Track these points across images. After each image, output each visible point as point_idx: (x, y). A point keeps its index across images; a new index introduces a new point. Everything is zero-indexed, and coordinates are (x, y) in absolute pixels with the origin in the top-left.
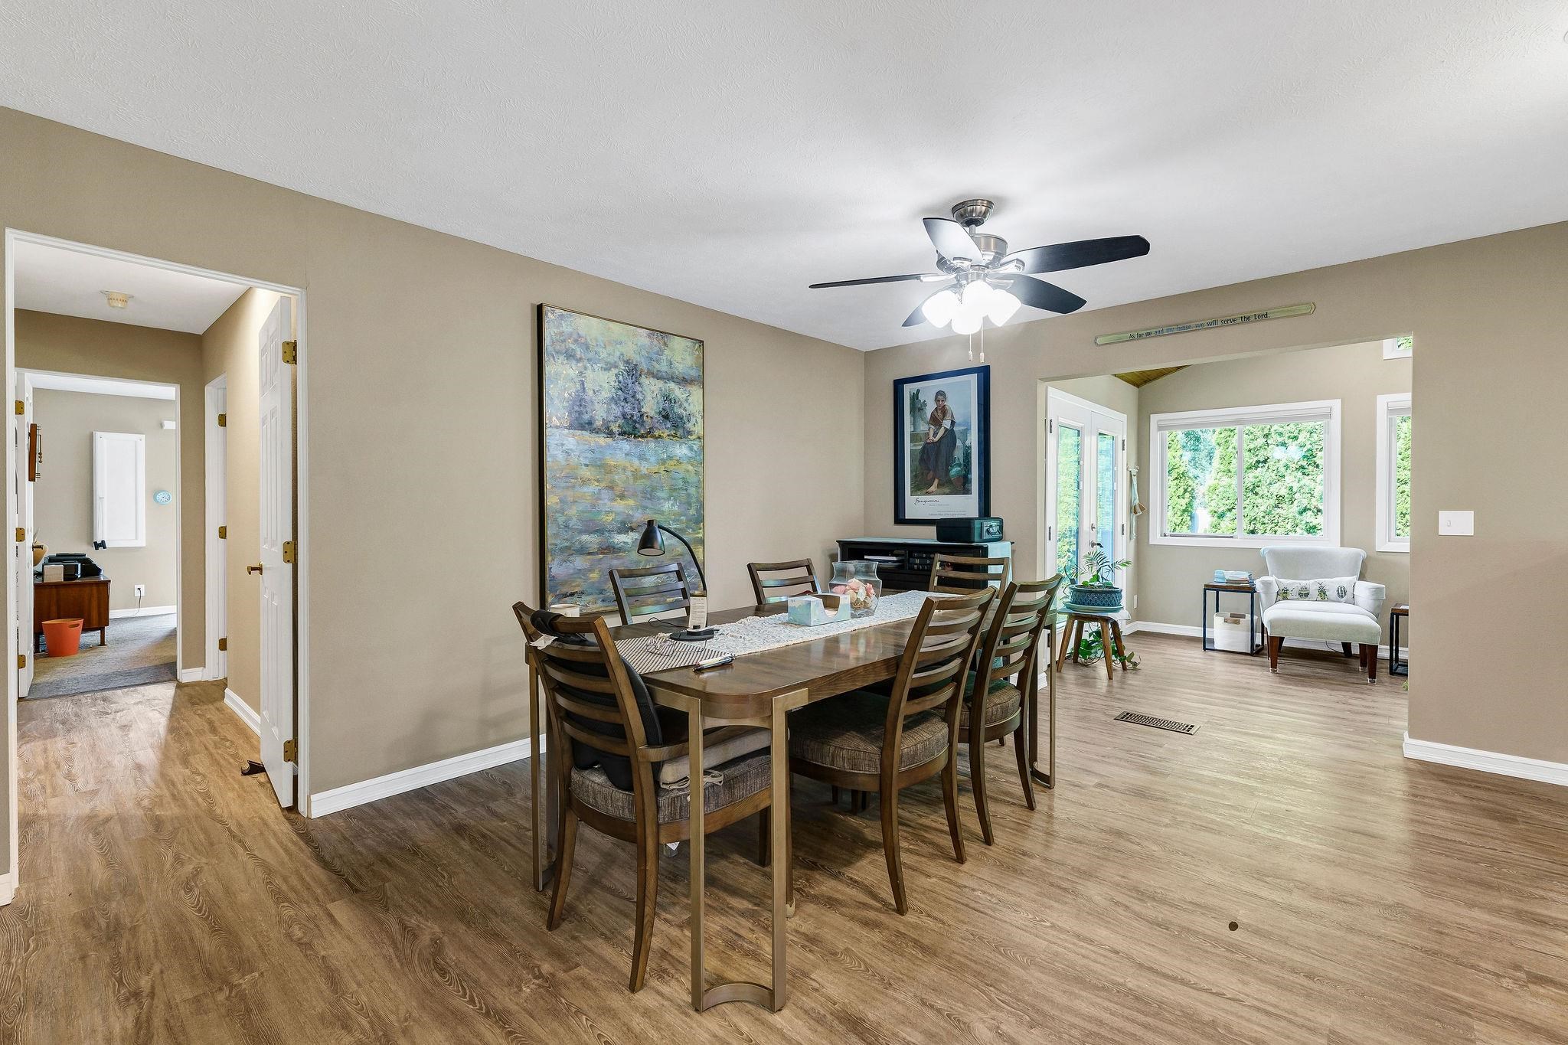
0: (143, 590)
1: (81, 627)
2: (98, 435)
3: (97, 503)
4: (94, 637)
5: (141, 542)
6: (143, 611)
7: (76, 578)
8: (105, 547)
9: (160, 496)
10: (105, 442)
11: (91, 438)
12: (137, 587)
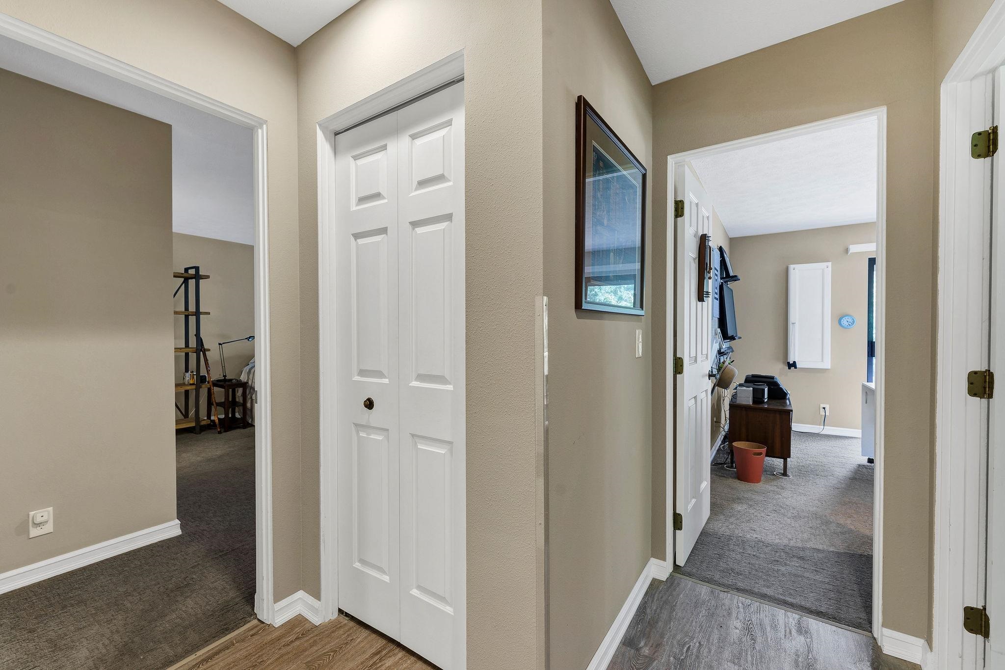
0: (827, 407)
1: (764, 453)
2: (792, 267)
3: (791, 327)
4: (778, 462)
5: (827, 364)
6: (828, 430)
7: (763, 402)
8: (796, 367)
9: (844, 322)
10: (799, 274)
11: (787, 271)
12: (822, 406)
